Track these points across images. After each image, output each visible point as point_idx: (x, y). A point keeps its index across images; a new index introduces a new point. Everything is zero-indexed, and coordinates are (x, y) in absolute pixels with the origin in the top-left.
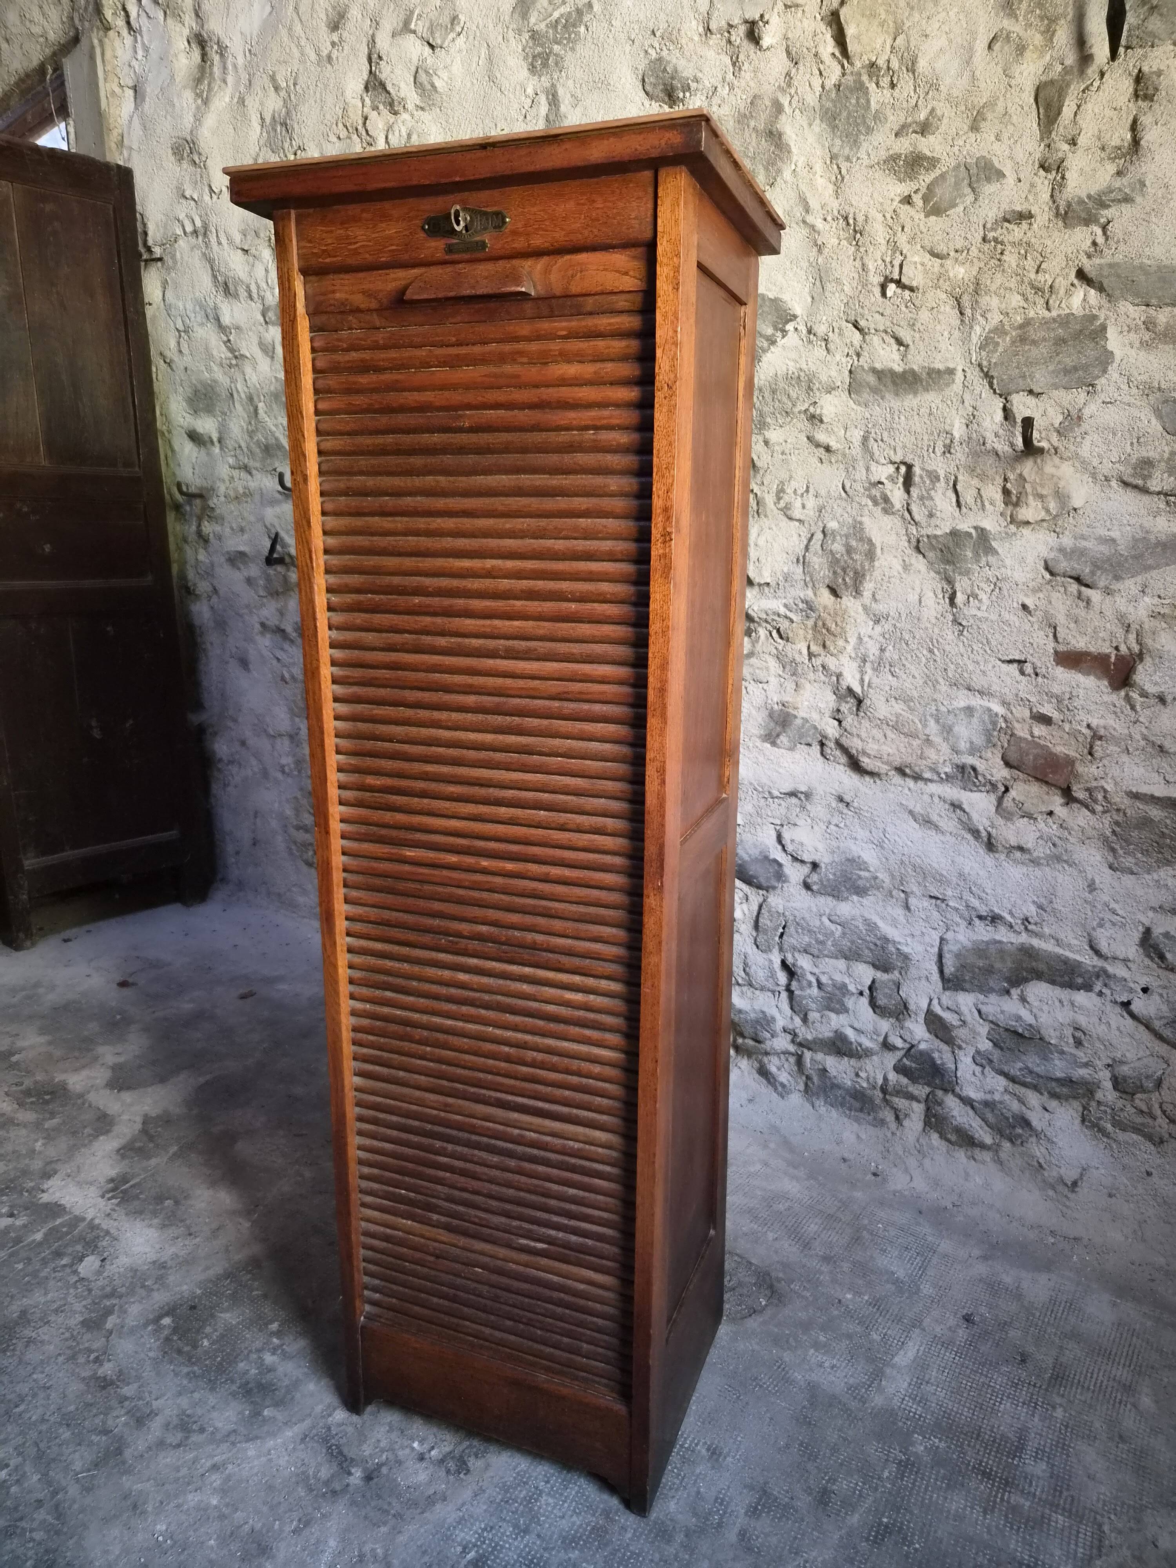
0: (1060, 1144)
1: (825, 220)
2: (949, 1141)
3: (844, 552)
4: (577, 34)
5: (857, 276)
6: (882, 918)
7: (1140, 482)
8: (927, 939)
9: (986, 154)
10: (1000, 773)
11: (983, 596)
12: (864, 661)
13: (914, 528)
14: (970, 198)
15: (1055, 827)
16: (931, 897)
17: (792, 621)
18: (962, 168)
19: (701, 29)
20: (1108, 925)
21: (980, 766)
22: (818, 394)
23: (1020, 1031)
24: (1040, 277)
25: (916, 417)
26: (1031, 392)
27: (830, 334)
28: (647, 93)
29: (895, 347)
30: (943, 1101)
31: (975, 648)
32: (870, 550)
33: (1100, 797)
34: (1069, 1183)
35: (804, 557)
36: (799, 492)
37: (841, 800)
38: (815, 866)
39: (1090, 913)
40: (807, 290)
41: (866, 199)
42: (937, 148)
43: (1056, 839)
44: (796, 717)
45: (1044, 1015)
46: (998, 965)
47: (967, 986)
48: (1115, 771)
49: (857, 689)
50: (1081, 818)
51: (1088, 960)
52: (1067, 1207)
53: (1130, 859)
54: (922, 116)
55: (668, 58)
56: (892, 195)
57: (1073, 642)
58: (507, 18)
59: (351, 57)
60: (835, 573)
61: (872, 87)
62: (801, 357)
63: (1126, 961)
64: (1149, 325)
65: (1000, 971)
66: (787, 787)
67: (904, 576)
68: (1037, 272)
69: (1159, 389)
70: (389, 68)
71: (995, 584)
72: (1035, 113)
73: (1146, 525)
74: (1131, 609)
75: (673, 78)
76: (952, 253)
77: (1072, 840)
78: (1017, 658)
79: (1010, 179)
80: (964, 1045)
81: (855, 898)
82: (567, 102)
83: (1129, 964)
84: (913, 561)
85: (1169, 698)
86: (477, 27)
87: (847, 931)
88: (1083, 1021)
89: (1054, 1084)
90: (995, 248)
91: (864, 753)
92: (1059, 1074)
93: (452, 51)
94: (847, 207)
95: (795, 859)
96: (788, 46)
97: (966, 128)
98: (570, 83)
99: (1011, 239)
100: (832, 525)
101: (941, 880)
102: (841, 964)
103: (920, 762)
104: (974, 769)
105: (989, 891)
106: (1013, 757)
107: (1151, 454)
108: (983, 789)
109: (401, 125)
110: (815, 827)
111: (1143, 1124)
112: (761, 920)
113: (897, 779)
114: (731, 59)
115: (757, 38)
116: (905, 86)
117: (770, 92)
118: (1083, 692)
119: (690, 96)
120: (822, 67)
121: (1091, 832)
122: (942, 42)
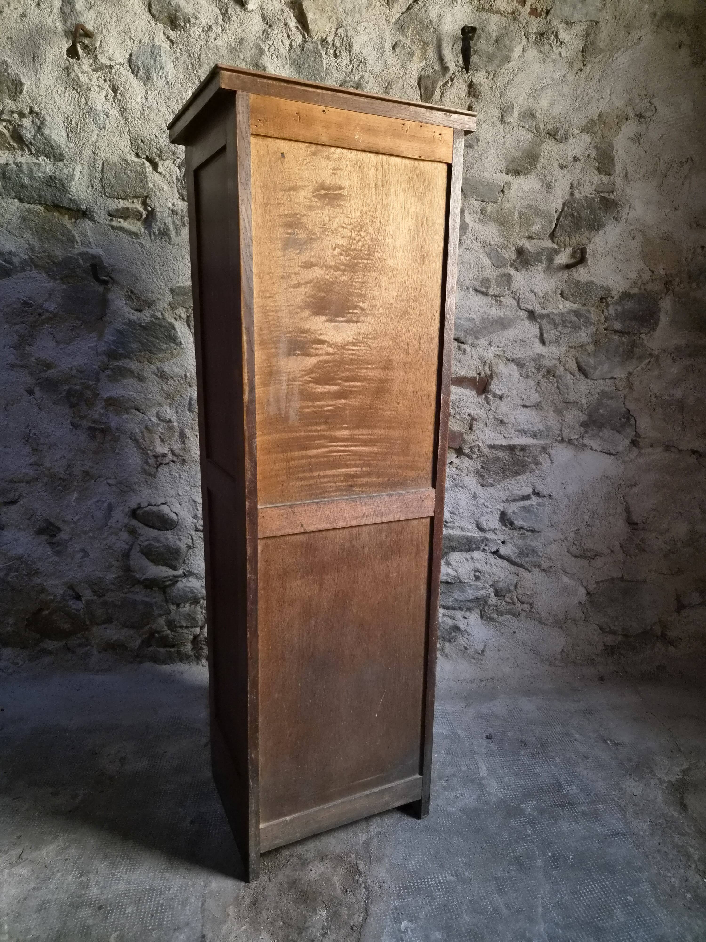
0: (473, 633)
7: (484, 290)
15: (454, 470)
20: (485, 514)
23: (450, 581)
28: (153, 16)
33: (476, 450)
34: (480, 652)
39: (476, 510)
45: (460, 569)
48: (482, 436)
50: (465, 463)
51: (477, 534)
52: (482, 664)
53: (492, 479)
54: (357, 78)
57: (459, 372)
61: (324, 53)
63: (494, 531)
64: (483, 211)
69: (490, 244)
72: (418, 92)
73: (487, 311)
74: (485, 354)
75: (176, 11)
77: (463, 475)
82: (81, 4)
83: (496, 532)
85: (505, 396)
88: (478, 566)
89: (469, 603)
92: (471, 597)
96: (263, 14)
97: (381, 91)
107: (489, 276)
111: (510, 609)
114: (221, 10)
115: (242, 2)
116: (344, 58)
117: (253, 39)
118: (465, 398)
119: (190, 26)
120: (290, 33)
121: (471, 469)
122: (365, 38)
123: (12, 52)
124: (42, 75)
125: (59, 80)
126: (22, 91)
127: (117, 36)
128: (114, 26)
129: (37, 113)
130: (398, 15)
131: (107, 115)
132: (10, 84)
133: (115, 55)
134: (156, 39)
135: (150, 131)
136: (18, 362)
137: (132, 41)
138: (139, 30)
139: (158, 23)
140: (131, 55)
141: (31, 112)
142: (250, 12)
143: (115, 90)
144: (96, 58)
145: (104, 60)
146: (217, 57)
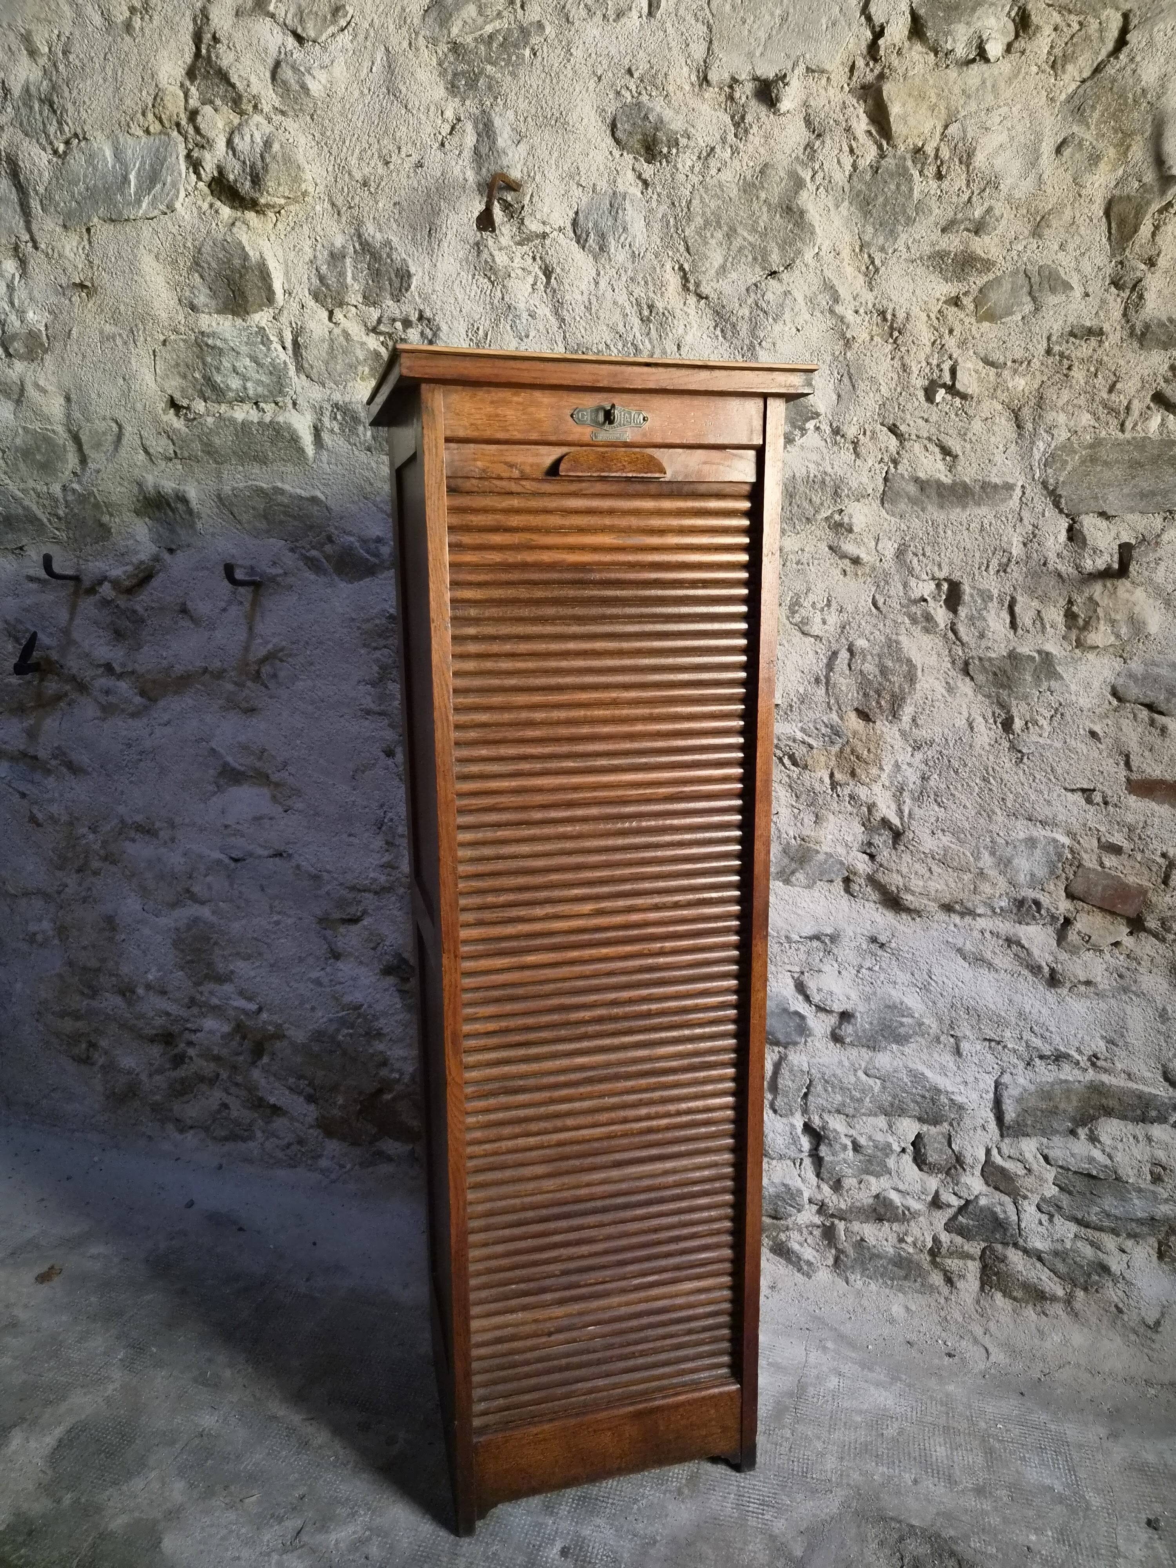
0: (1140, 1284)
1: (857, 312)
2: (1015, 1299)
3: (877, 673)
4: (521, 57)
5: (896, 377)
6: (930, 1067)
8: (982, 1085)
9: (1050, 263)
10: (1064, 906)
11: (1042, 721)
12: (901, 790)
13: (959, 649)
14: (1029, 307)
15: (1122, 958)
16: (985, 1039)
17: (811, 747)
18: (1021, 275)
19: (694, 78)
21: (1045, 900)
22: (846, 501)
23: (1094, 1173)
24: (1113, 396)
25: (965, 533)
26: (1103, 515)
27: (861, 437)
28: (617, 141)
29: (939, 456)
30: (1006, 1257)
31: (1038, 776)
32: (909, 671)
33: (1175, 926)
34: (1151, 1324)
35: (827, 678)
36: (819, 606)
37: (874, 940)
38: (845, 1016)
39: (1164, 1045)
40: (831, 386)
41: (907, 295)
42: (993, 250)
43: (1123, 970)
44: (818, 852)
45: (1119, 1154)
46: (1062, 1106)
47: (1029, 1130)
49: (896, 821)
50: (1148, 947)
51: (1162, 1091)
52: (1153, 1349)
54: (978, 214)
55: (651, 105)
56: (938, 295)
57: (1149, 770)
58: (416, 21)
59: (166, 31)
60: (866, 695)
61: (916, 174)
62: (823, 459)
65: (1064, 1111)
66: (808, 931)
67: (949, 699)
68: (1111, 390)
70: (232, 56)
71: (1056, 710)
72: (1104, 227)
75: (657, 129)
76: (1009, 363)
77: (1141, 970)
78: (1085, 786)
79: (1078, 292)
80: (1029, 1194)
81: (894, 1046)
82: (506, 136)
84: (960, 684)
86: (371, 24)
87: (888, 1084)
88: (1161, 1155)
89: (1134, 1225)
90: (1060, 361)
91: (907, 889)
92: (1140, 1214)
93: (331, 48)
94: (885, 302)
95: (820, 1009)
96: (808, 115)
97: (1026, 233)
98: (510, 114)
99: (1079, 354)
100: (861, 643)
101: (1000, 1022)
102: (881, 1121)
103: (973, 897)
104: (1037, 903)
105: (1053, 1029)
106: (1079, 888)
108: (1042, 922)
109: (254, 128)
110: (843, 972)
112: (780, 1081)
113: (942, 916)
114: (732, 118)
115: (772, 100)
116: (957, 178)
117: (785, 163)
118: (1157, 820)
119: (677, 153)
120: (854, 145)
121: (1158, 960)
122: (1003, 138)
123: (399, 225)
124: (440, 258)
125: (464, 263)
126: (409, 286)
127: (557, 182)
128: (554, 167)
129: (429, 320)
130: (1073, 86)
131: (532, 315)
132: (393, 276)
133: (552, 215)
134: (619, 180)
135: (598, 338)
136: (372, 706)
137: (580, 189)
138: (594, 168)
139: (625, 154)
140: (577, 213)
141: (421, 318)
142: (784, 114)
143: (548, 272)
144: (523, 223)
145: (533, 226)
146: (720, 202)
